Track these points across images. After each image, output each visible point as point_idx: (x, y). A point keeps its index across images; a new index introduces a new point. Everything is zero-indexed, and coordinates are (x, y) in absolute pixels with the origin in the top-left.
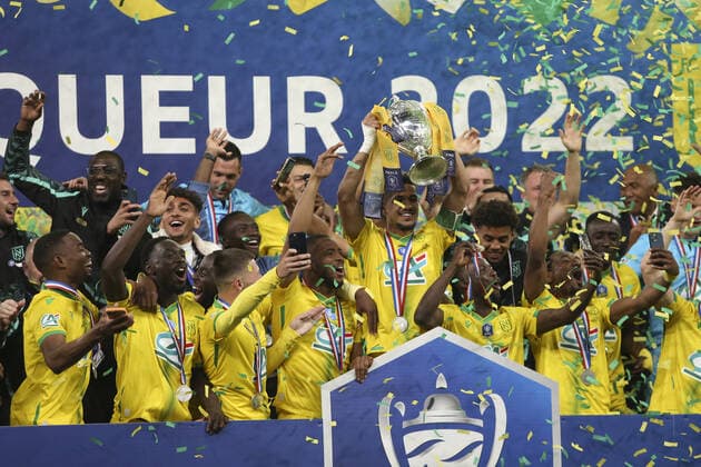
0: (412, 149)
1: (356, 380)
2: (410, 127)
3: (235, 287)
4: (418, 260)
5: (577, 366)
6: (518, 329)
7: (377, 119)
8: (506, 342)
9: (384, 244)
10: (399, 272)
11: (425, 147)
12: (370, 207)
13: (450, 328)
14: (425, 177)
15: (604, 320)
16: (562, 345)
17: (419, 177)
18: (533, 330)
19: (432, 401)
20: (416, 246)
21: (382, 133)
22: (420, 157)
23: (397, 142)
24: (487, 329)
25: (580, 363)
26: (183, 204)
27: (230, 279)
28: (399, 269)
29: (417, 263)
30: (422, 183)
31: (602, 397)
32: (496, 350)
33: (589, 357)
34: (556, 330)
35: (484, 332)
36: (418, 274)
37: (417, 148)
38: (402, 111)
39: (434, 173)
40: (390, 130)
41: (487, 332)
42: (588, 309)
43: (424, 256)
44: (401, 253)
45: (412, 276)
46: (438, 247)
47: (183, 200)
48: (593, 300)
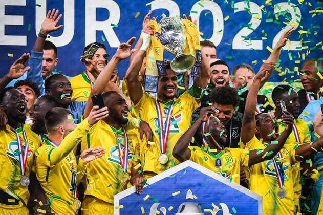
0: (173, 49)
1: (136, 193)
2: (173, 34)
3: (59, 131)
4: (176, 117)
5: (275, 185)
6: (237, 162)
7: (151, 29)
8: (229, 170)
9: (155, 107)
10: (164, 125)
11: (182, 48)
12: (149, 85)
13: (195, 161)
14: (180, 67)
15: (291, 158)
16: (266, 173)
17: (177, 67)
18: (246, 163)
19: (184, 207)
20: (175, 109)
21: (155, 38)
22: (178, 55)
23: (164, 44)
24: (218, 162)
25: (277, 185)
26: (27, 89)
27: (57, 128)
28: (164, 122)
29: (175, 119)
30: (179, 71)
31: (291, 206)
32: (223, 175)
33: (283, 181)
34: (262, 163)
35: (216, 164)
36: (176, 127)
37: (177, 48)
38: (168, 24)
39: (187, 65)
40: (160, 36)
41: (218, 164)
42: (282, 151)
43: (180, 115)
44: (165, 113)
45: (172, 128)
46: (189, 109)
47: (28, 87)
48: (285, 145)
